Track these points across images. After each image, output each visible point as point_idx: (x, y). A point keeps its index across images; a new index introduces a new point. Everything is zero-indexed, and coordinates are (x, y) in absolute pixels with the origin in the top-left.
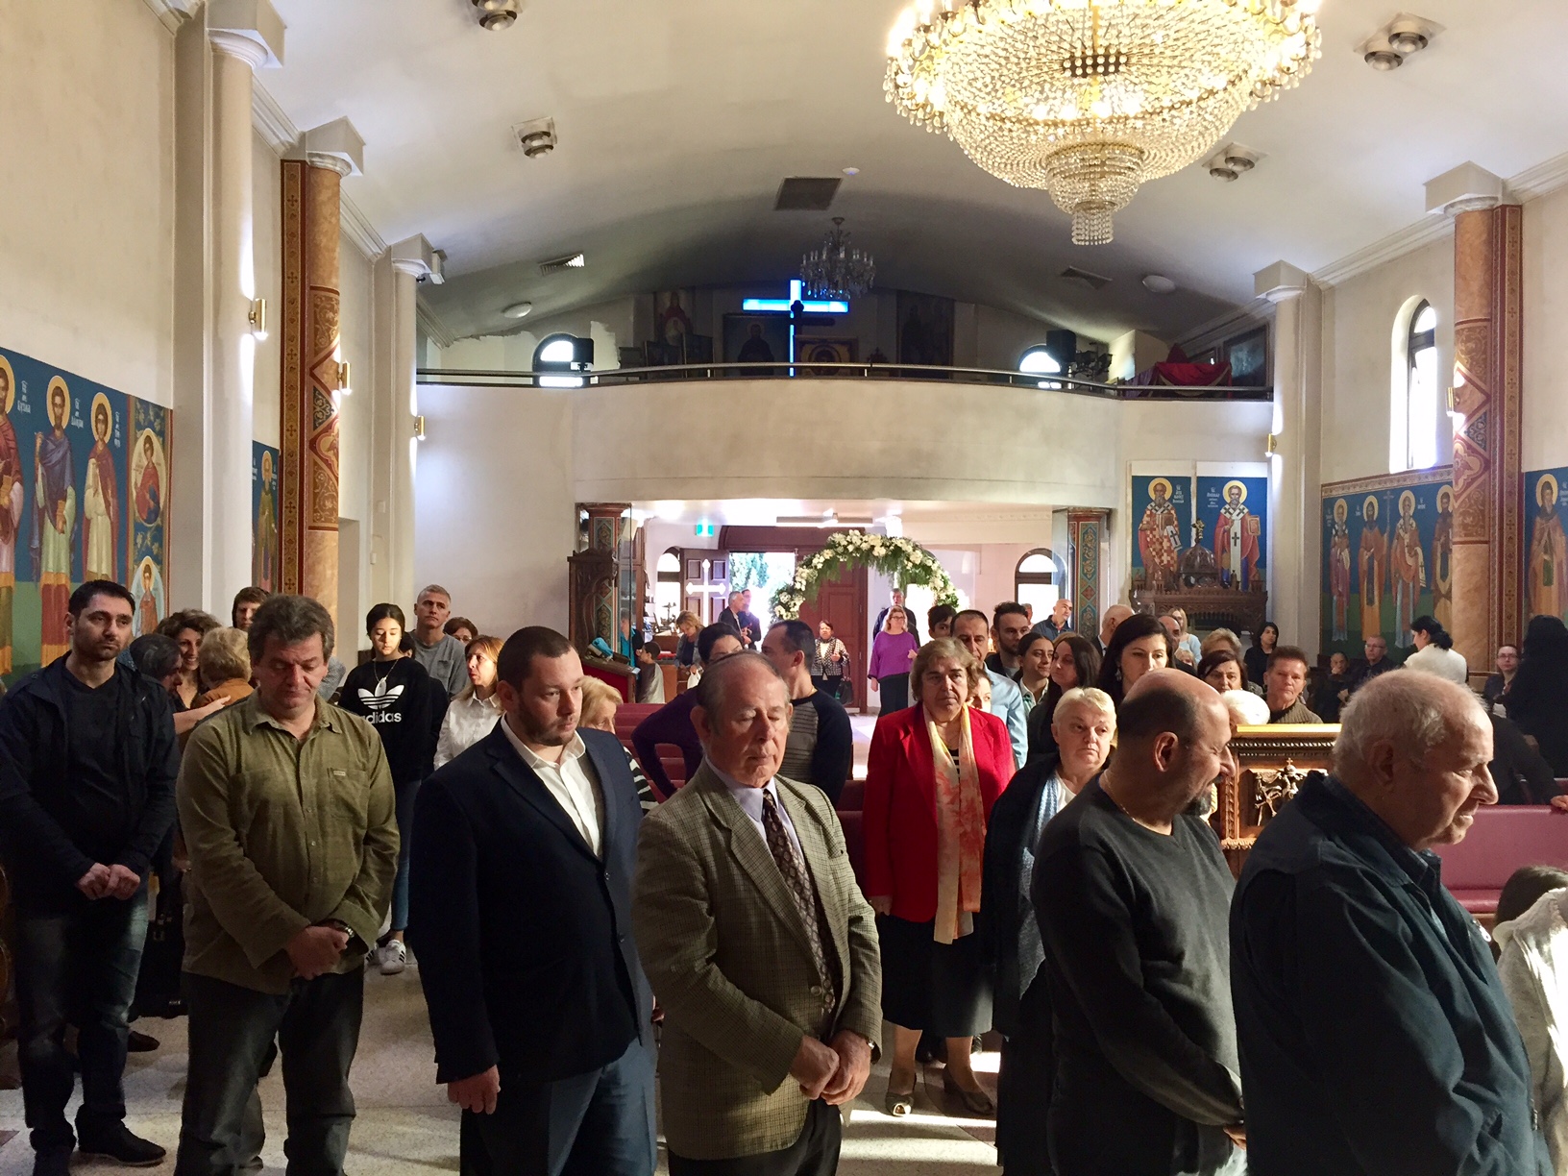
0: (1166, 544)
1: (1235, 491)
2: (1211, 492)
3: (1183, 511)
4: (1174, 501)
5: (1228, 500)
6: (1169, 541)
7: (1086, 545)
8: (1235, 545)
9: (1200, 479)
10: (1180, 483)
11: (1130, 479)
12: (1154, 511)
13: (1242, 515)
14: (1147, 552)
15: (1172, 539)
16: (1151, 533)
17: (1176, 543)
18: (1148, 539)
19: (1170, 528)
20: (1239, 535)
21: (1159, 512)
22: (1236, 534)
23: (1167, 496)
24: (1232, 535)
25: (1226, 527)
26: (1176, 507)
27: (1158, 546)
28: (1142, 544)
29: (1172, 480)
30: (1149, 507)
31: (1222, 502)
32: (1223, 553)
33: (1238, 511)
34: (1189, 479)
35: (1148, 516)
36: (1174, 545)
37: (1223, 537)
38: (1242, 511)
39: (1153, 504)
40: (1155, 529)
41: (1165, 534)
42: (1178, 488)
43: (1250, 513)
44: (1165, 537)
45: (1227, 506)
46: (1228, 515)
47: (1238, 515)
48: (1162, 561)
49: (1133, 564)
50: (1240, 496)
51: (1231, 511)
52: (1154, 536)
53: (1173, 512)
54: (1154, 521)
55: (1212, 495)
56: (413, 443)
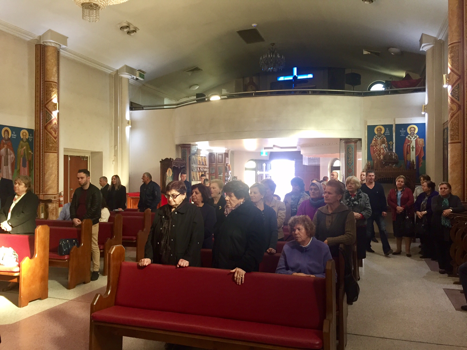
0: (382, 151)
1: (413, 129)
2: (401, 130)
3: (390, 138)
4: (385, 134)
5: (409, 133)
6: (383, 150)
7: (349, 153)
8: (413, 150)
9: (397, 125)
10: (388, 127)
11: (366, 127)
12: (376, 139)
13: (416, 139)
14: (374, 155)
15: (385, 149)
16: (376, 147)
17: (387, 151)
18: (375, 150)
19: (383, 145)
20: (414, 146)
21: (379, 139)
22: (413, 146)
23: (382, 132)
24: (411, 147)
25: (409, 144)
26: (386, 136)
27: (378, 152)
28: (372, 152)
29: (385, 126)
30: (375, 137)
31: (407, 134)
32: (407, 154)
33: (414, 137)
34: (392, 125)
35: (374, 141)
36: (386, 152)
37: (407, 147)
38: (415, 137)
39: (376, 136)
40: (377, 146)
41: (382, 147)
42: (387, 129)
43: (419, 138)
44: (383, 148)
45: (409, 135)
46: (409, 139)
47: (414, 139)
48: (381, 158)
49: (368, 159)
50: (415, 131)
51: (411, 137)
52: (377, 148)
53: (385, 139)
54: (377, 143)
55: (402, 131)
56: (128, 128)
